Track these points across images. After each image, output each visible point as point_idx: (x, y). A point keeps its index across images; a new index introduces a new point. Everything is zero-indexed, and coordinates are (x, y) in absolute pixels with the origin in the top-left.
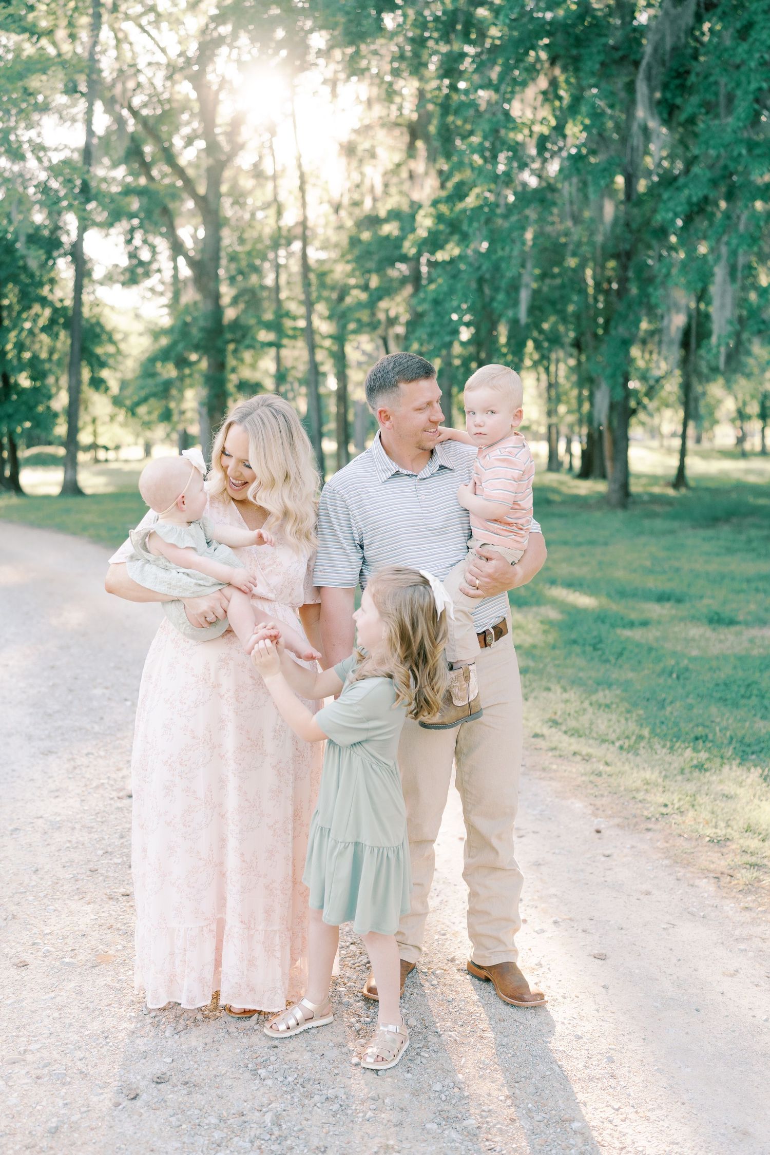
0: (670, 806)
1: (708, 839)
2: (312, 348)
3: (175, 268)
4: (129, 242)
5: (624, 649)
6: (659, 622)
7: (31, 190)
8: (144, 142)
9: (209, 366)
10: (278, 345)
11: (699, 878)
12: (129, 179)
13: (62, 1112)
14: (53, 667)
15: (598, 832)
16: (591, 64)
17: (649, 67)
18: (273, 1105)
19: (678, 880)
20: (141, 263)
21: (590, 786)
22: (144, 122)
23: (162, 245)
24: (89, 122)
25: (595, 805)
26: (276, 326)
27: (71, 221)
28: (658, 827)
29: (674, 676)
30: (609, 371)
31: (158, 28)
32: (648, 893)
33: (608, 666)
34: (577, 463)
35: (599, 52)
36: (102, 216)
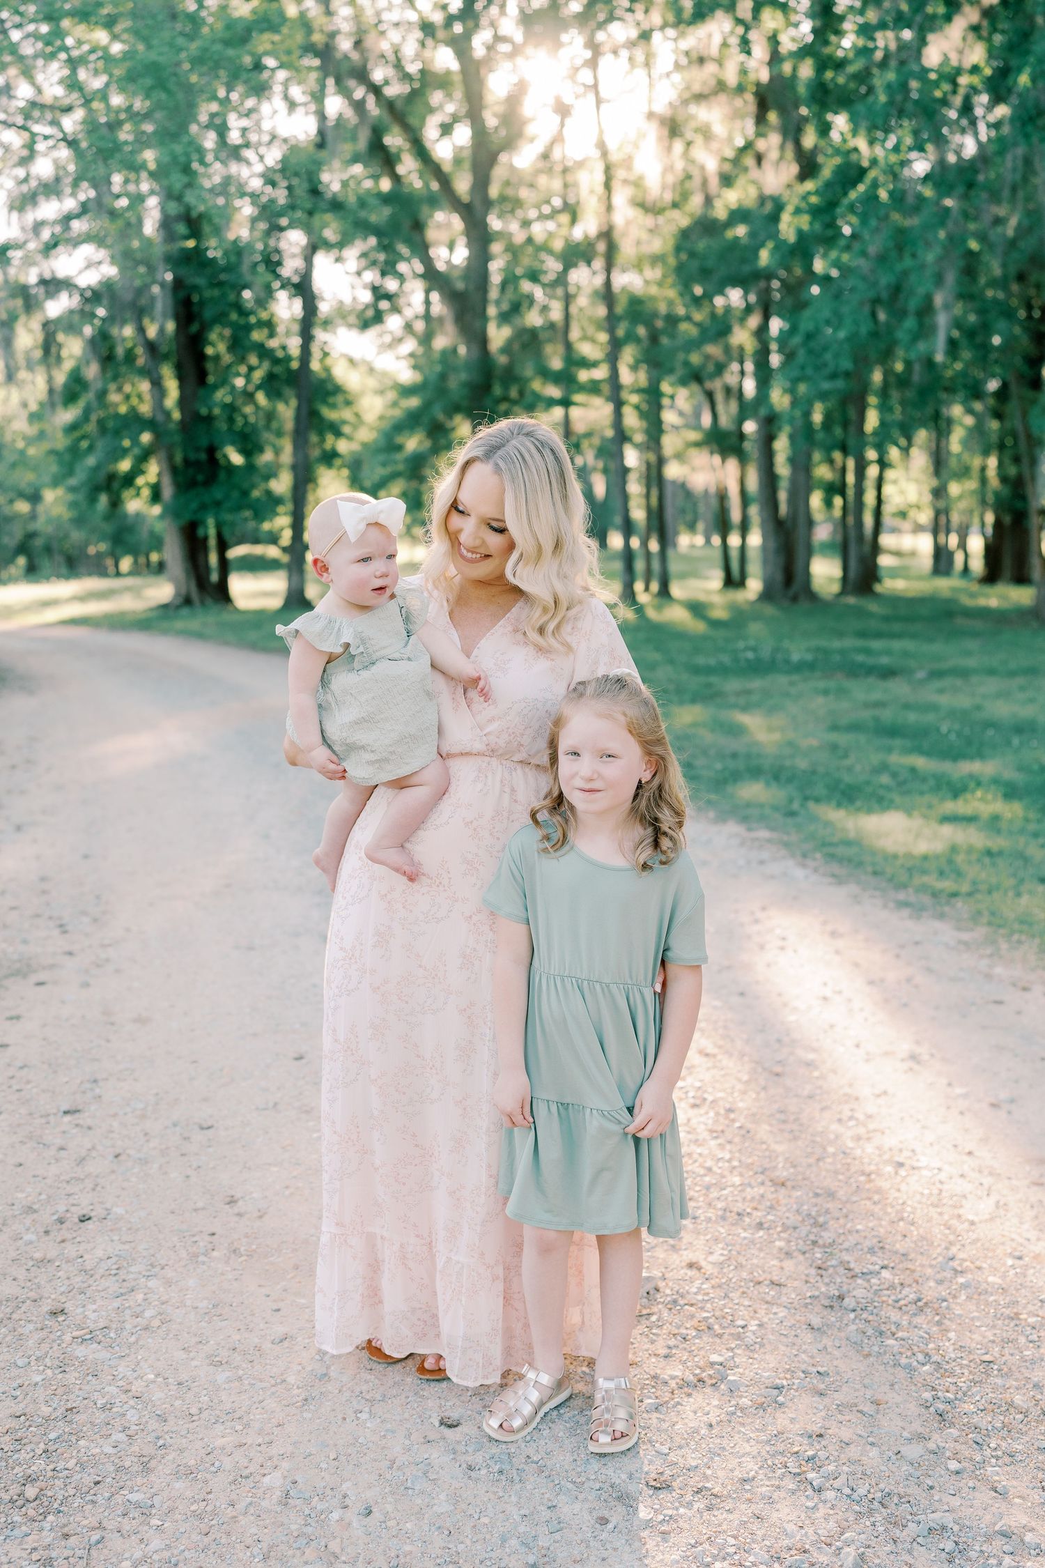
2: (619, 404)
3: (427, 305)
8: (388, 131)
10: (566, 403)
12: (367, 182)
20: (387, 296)
22: (388, 104)
23: (412, 271)
24: (320, 104)
26: (566, 379)
27: (296, 242)
34: (977, 565)
36: (334, 234)
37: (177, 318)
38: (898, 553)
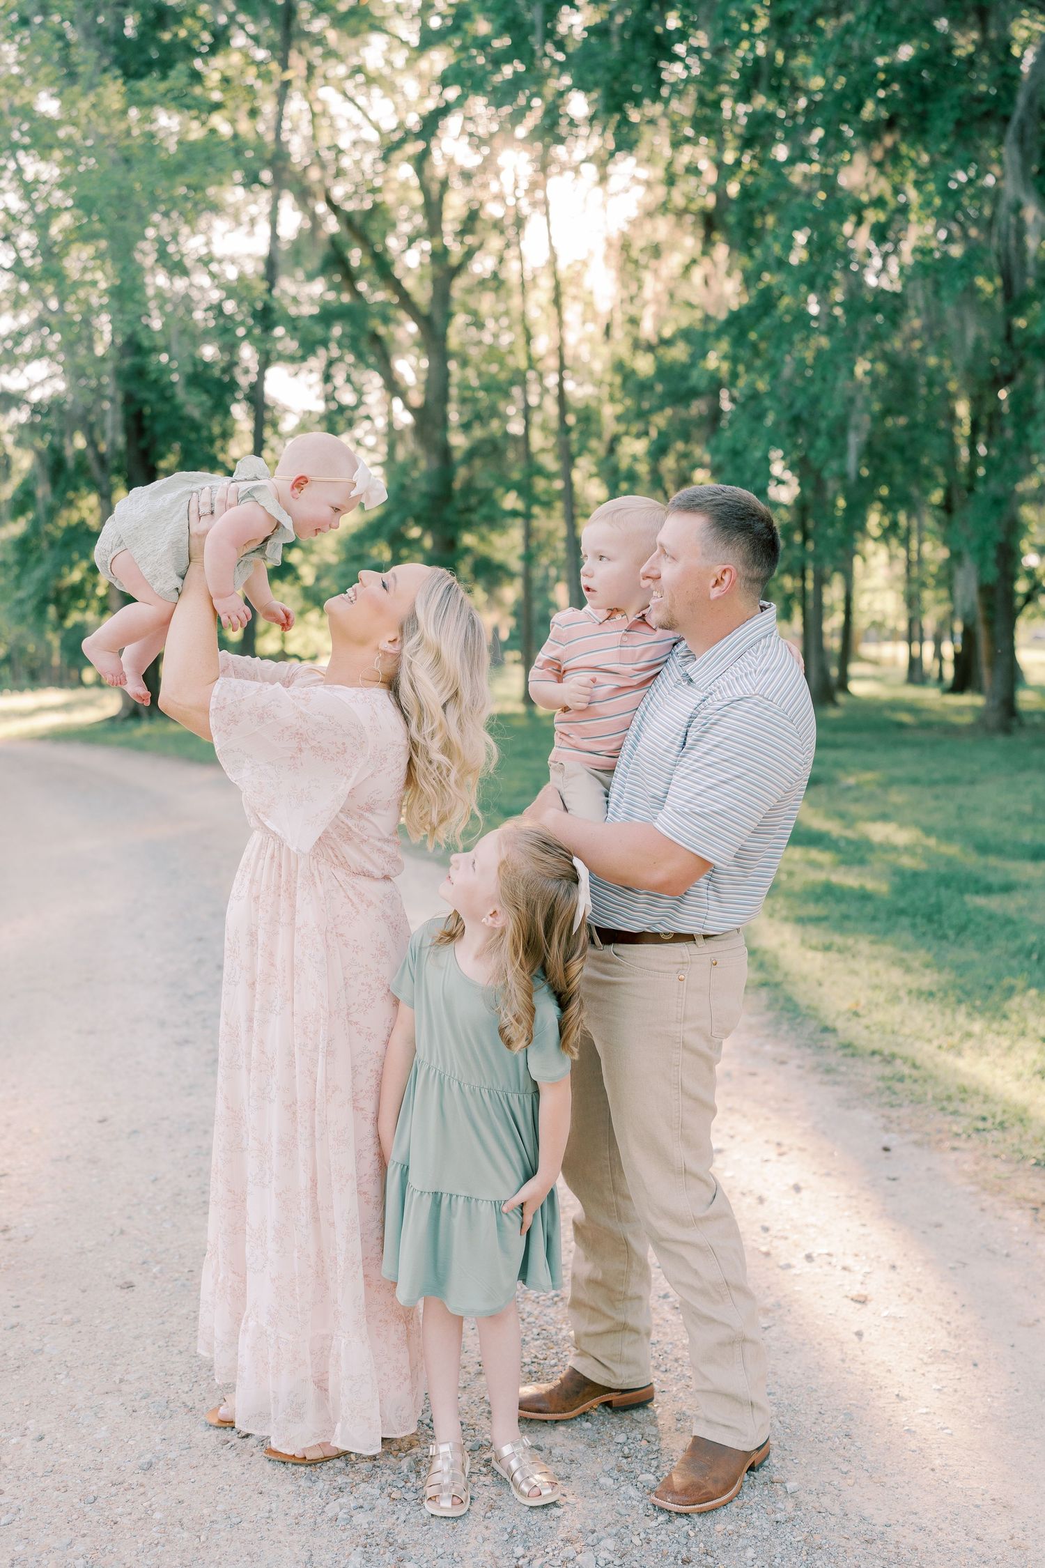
0: (990, 1120)
1: (1033, 1161)
2: (572, 516)
3: (390, 412)
4: (327, 378)
5: (970, 921)
6: (1027, 887)
7: (199, 315)
8: (349, 246)
9: (435, 543)
10: (527, 515)
11: (1012, 1208)
12: (331, 296)
13: (157, 1448)
14: (200, 939)
15: (886, 1149)
16: (943, 123)
17: (1022, 125)
18: (413, 1450)
19: (982, 1210)
20: (342, 409)
21: (888, 1093)
22: (348, 220)
23: (374, 382)
24: (274, 224)
25: (888, 1117)
26: (525, 488)
27: (248, 354)
28: (969, 1145)
29: (1035, 957)
30: (975, 542)
31: (368, 96)
32: (938, 1225)
33: (944, 943)
34: (949, 672)
35: (953, 108)
36: (291, 345)
37: (127, 430)
38: (875, 662)
